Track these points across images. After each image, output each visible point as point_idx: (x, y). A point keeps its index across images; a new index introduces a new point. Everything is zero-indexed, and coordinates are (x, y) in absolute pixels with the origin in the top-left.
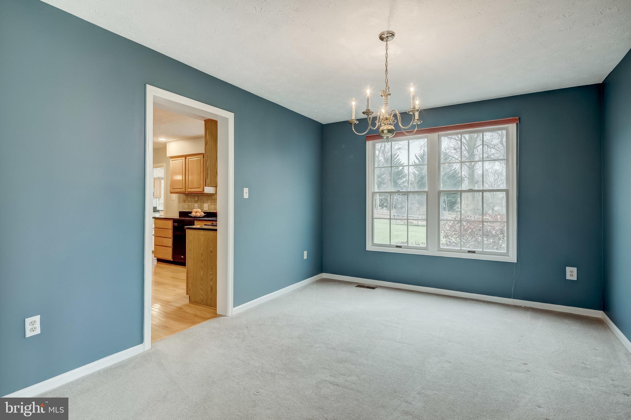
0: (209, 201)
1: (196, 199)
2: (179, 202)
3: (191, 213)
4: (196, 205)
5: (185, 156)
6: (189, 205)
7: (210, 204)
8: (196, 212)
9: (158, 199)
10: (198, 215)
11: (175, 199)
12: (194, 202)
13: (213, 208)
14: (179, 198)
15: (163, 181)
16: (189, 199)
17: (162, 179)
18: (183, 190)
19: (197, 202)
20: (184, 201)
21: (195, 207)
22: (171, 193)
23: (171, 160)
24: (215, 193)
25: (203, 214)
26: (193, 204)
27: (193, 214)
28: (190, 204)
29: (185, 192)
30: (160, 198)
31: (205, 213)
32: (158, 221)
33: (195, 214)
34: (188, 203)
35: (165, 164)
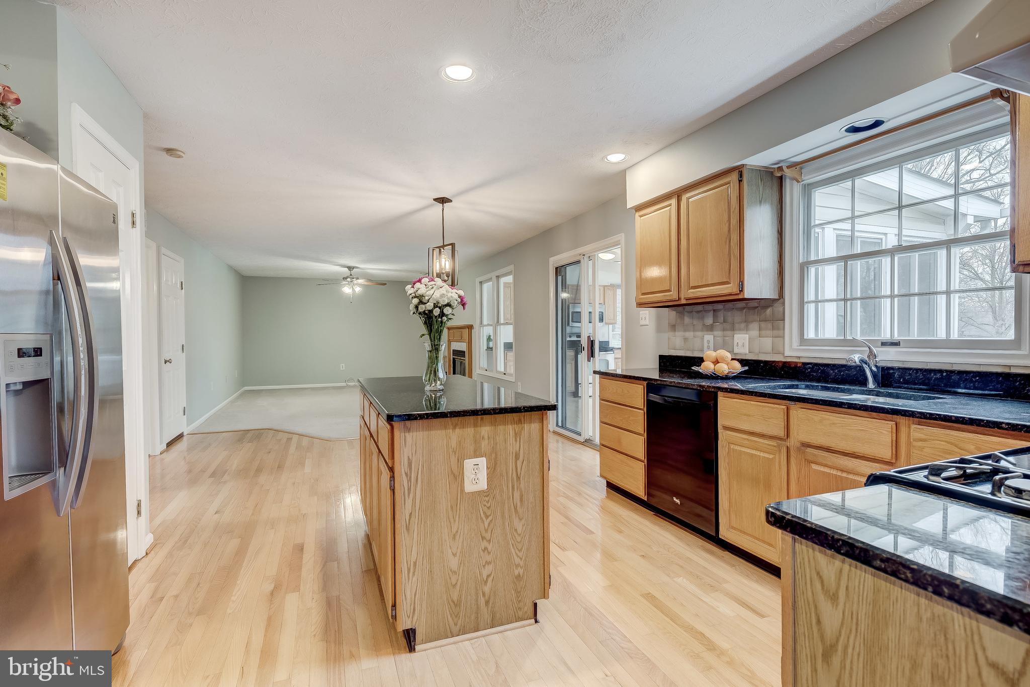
0: (755, 325)
1: (709, 321)
2: (659, 329)
3: (699, 361)
4: (709, 337)
5: (678, 194)
6: (686, 339)
7: (755, 333)
8: (716, 362)
9: (611, 326)
10: (724, 368)
11: (647, 323)
12: (702, 331)
13: (769, 348)
14: (659, 319)
15: (619, 292)
16: (687, 320)
17: (618, 286)
18: (673, 295)
19: (710, 328)
20: (673, 327)
21: (706, 345)
22: (640, 305)
23: (637, 214)
24: (777, 297)
25: (738, 368)
26: (699, 334)
27: (707, 367)
28: (689, 334)
29: (679, 299)
30: (614, 324)
31: (743, 362)
32: (607, 382)
33: (711, 366)
34: (685, 331)
35: (621, 237)
